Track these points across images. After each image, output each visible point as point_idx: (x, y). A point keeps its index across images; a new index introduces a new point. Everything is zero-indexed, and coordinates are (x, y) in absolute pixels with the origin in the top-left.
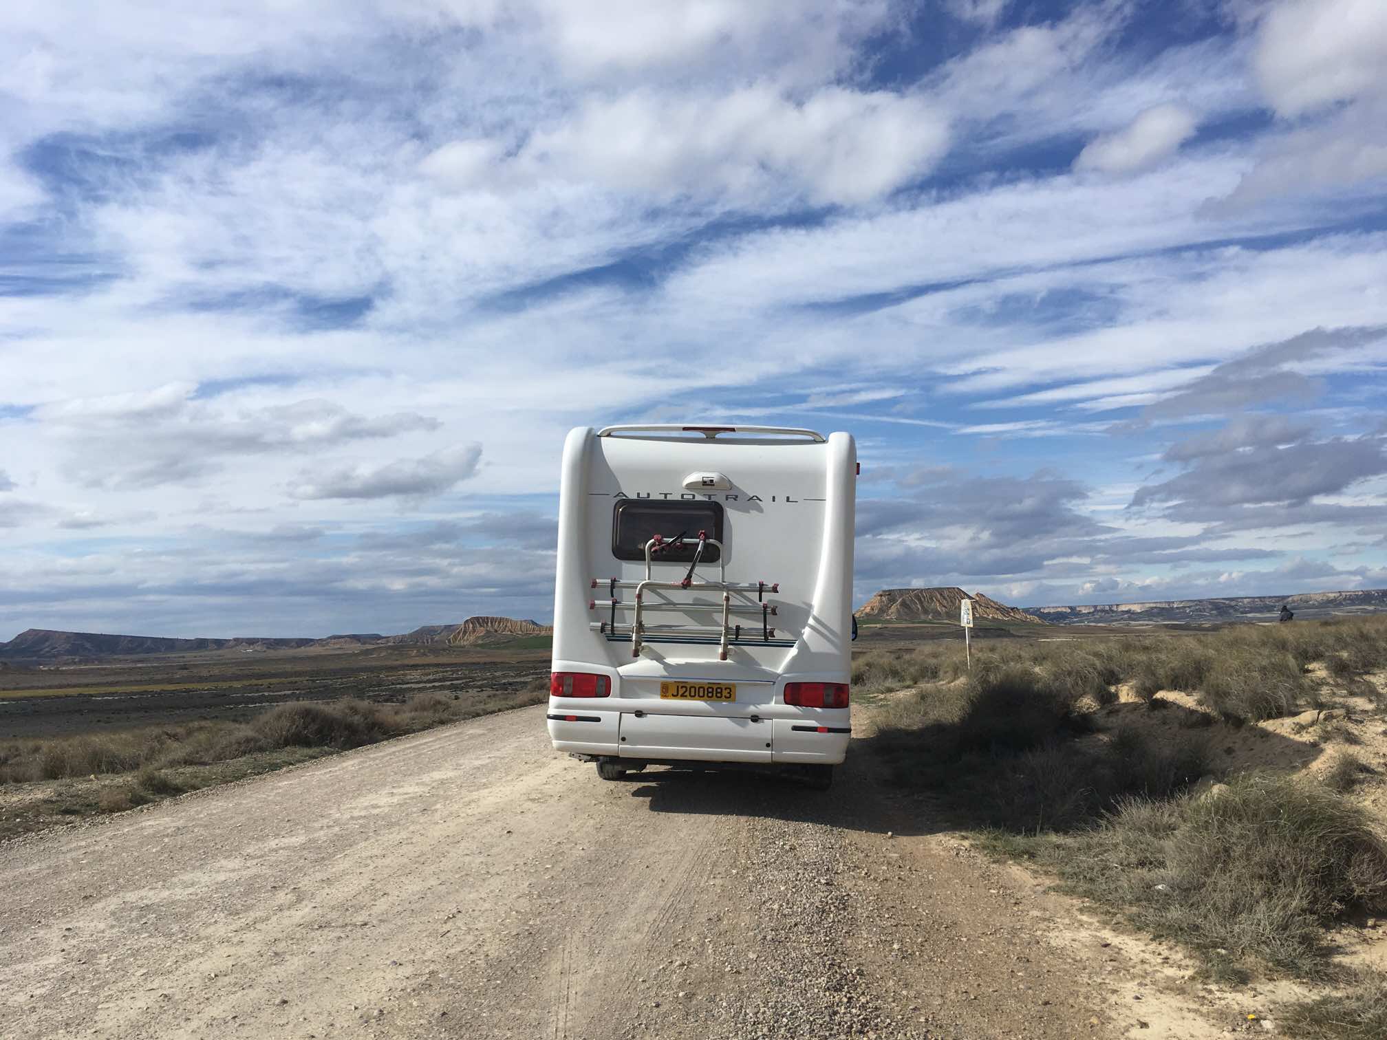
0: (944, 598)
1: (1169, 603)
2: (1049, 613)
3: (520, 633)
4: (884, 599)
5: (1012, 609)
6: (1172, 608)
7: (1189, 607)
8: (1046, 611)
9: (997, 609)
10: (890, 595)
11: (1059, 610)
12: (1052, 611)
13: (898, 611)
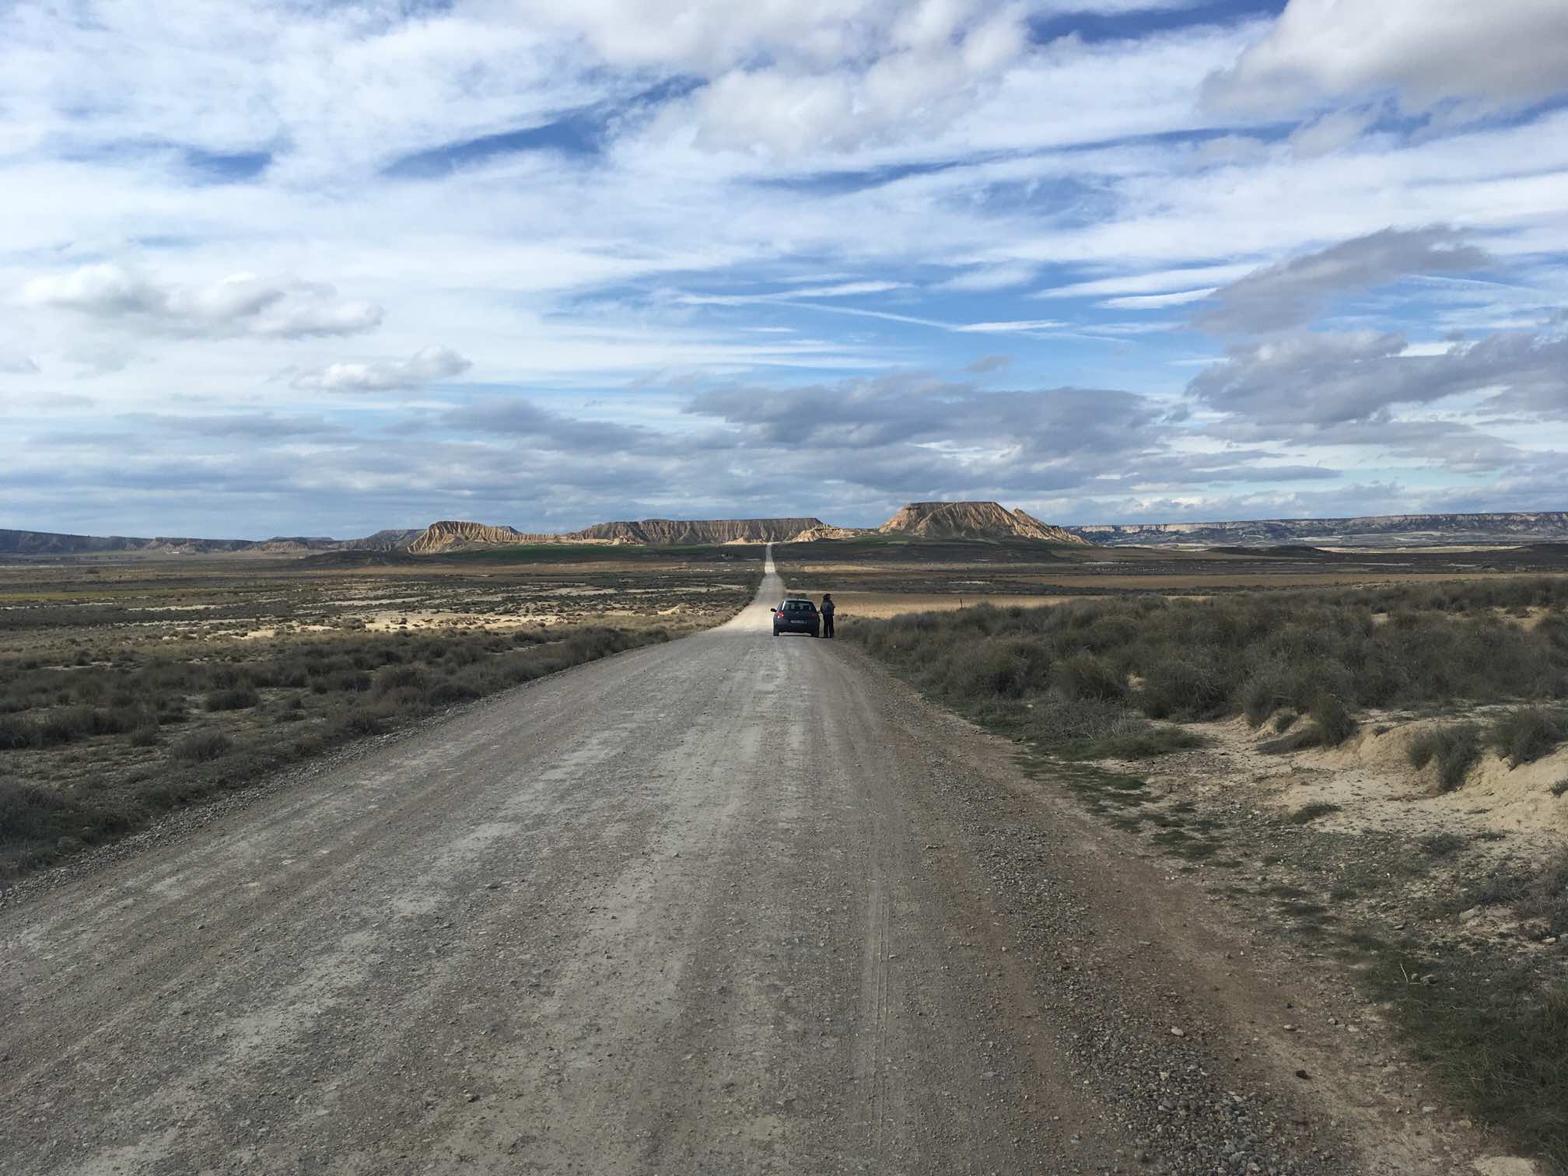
0: (980, 514)
1: (1221, 524)
2: (1091, 533)
3: (495, 541)
4: (912, 512)
5: (1053, 527)
6: (1224, 530)
7: (1243, 529)
8: (1088, 530)
9: (1037, 527)
10: (920, 510)
11: (1102, 529)
12: (1095, 530)
13: (928, 528)
